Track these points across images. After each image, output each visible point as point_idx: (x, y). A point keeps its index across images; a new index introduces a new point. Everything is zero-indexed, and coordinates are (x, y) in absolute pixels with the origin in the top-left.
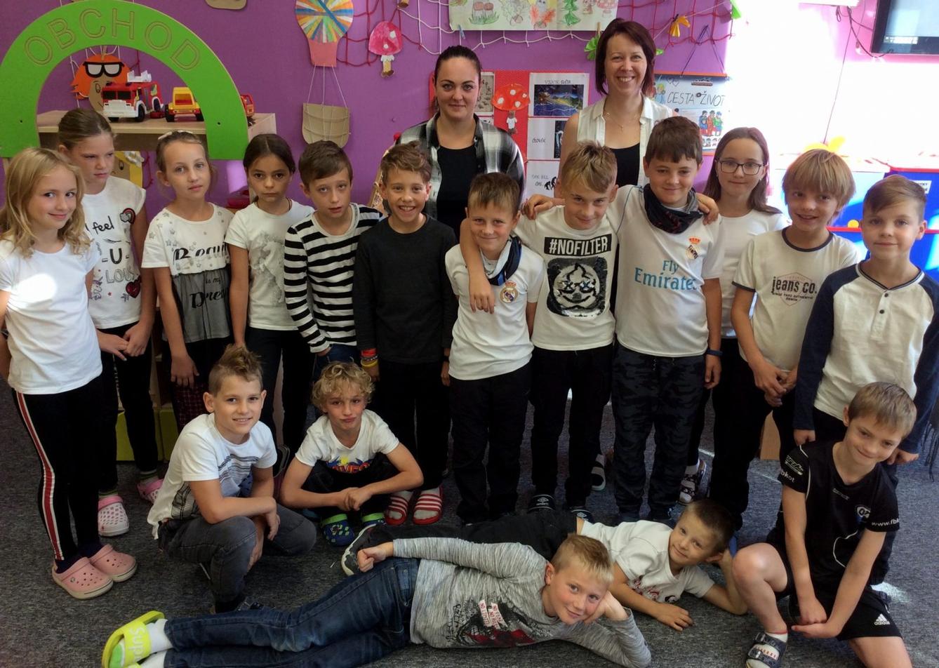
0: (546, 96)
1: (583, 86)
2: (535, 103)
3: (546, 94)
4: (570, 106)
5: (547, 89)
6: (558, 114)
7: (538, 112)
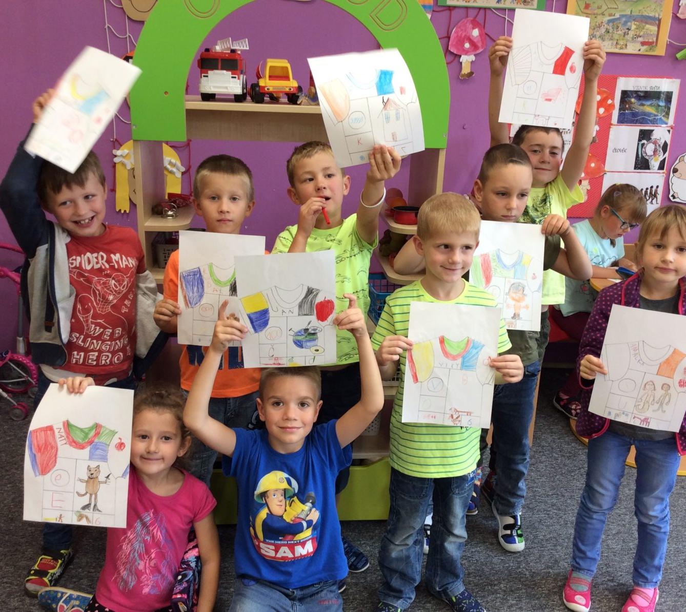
0: (631, 103)
1: (672, 93)
2: (620, 109)
3: (633, 100)
4: (656, 113)
5: (634, 95)
6: (643, 121)
7: (622, 120)
